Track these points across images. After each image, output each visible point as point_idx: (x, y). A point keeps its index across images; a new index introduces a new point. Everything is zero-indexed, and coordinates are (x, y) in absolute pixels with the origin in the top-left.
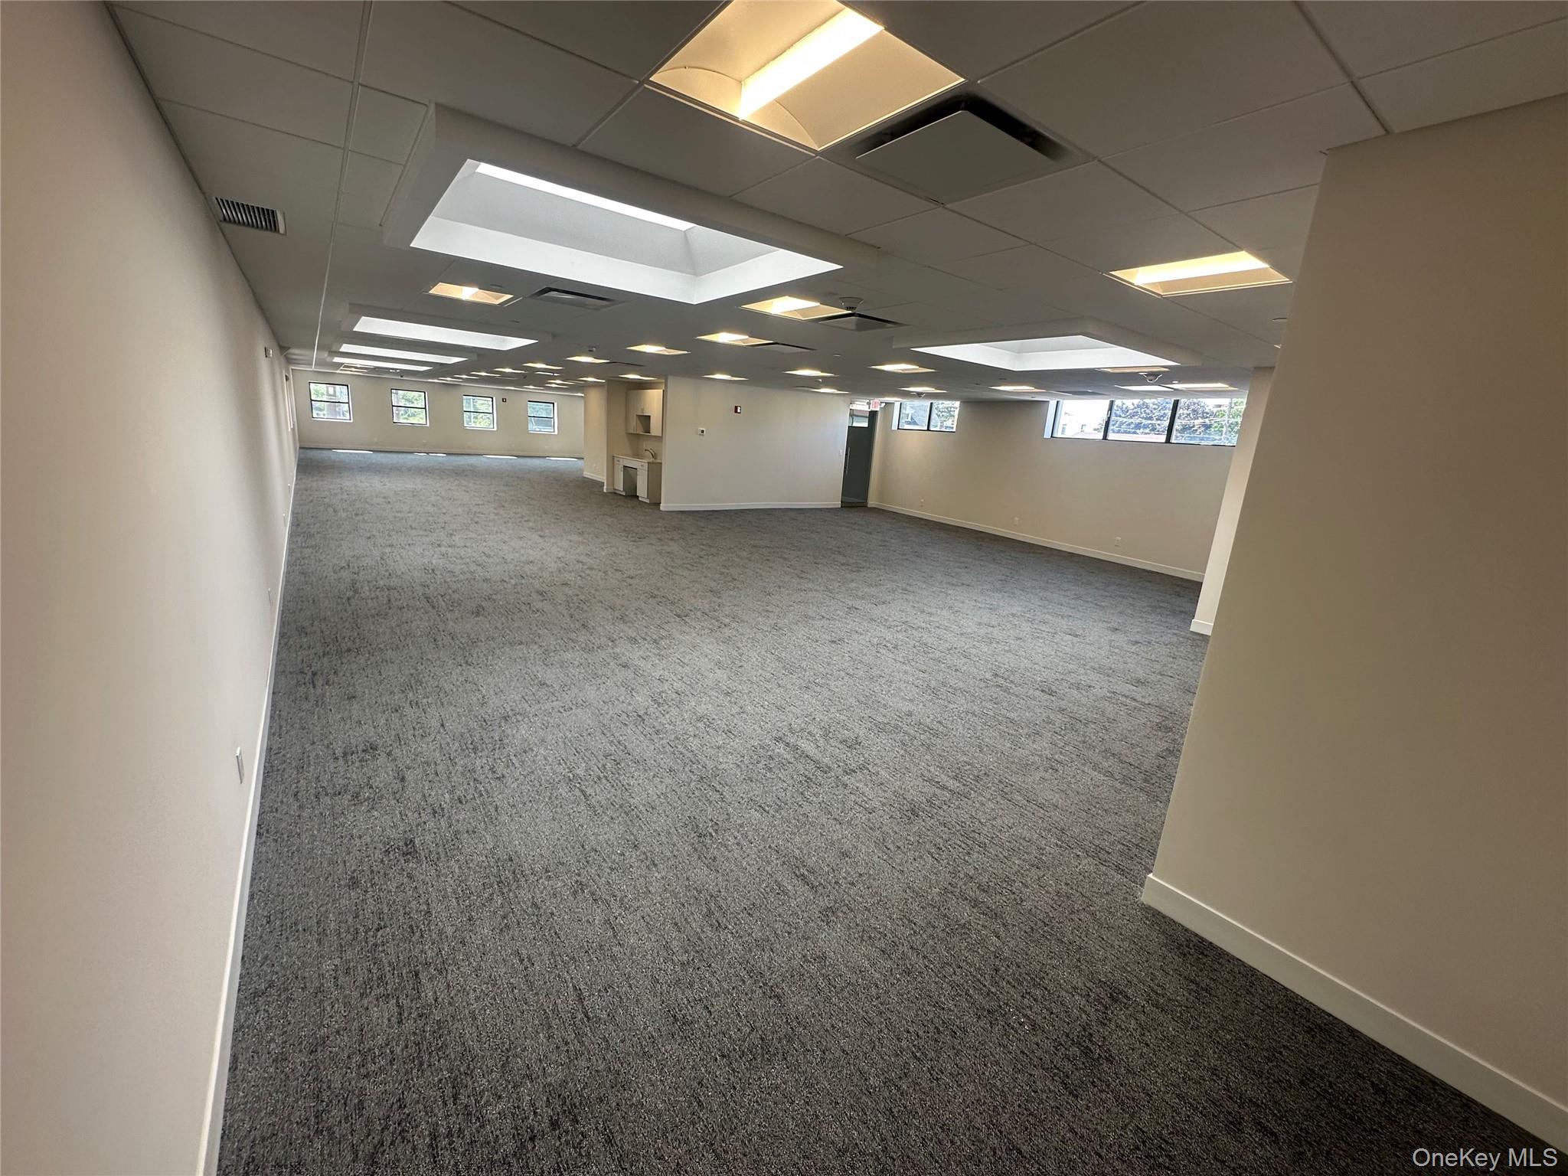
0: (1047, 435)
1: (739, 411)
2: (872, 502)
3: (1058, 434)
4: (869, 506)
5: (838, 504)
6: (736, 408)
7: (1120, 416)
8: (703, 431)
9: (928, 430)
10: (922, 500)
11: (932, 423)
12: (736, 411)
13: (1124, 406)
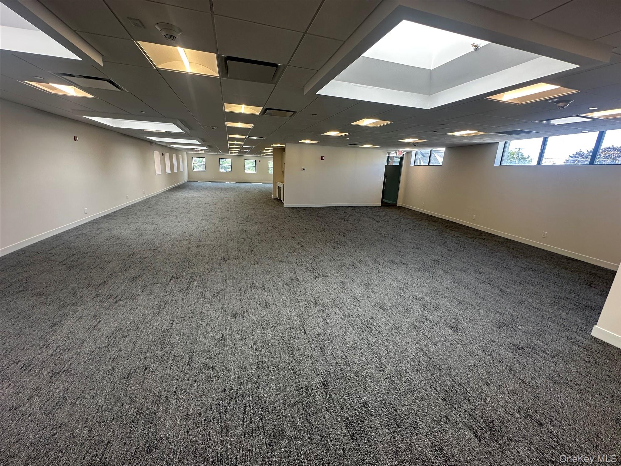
0: (497, 163)
1: (323, 159)
2: (399, 204)
3: (504, 163)
4: (398, 205)
5: (379, 204)
6: (322, 157)
7: (578, 158)
8: (304, 169)
9: (429, 165)
10: (423, 203)
11: (431, 161)
12: (322, 159)
13: (581, 153)
